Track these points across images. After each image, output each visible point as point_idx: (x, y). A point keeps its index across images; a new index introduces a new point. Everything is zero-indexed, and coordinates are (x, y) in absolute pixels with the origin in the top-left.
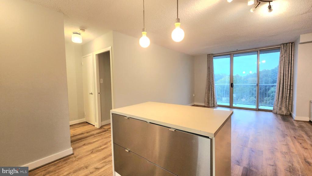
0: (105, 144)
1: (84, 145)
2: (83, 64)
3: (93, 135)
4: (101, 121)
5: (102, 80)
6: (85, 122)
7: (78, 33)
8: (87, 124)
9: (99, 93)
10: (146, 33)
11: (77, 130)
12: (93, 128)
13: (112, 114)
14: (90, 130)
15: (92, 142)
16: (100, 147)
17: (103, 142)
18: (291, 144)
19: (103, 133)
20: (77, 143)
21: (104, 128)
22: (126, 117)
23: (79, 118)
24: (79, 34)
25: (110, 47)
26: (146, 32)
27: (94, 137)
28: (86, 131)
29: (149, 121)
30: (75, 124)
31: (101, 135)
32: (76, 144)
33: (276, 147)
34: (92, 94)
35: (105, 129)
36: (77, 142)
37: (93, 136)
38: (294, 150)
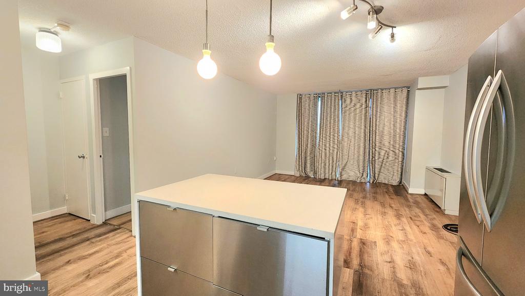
0: (117, 256)
1: (68, 262)
2: (61, 96)
3: (88, 240)
4: (105, 211)
5: (106, 129)
6: (67, 213)
7: (52, 30)
8: (72, 217)
9: (101, 156)
10: (210, 52)
11: (49, 233)
12: (86, 225)
13: (139, 201)
14: (79, 230)
15: (87, 255)
16: (106, 264)
17: (111, 252)
18: (408, 228)
19: (111, 234)
20: (50, 260)
21: (110, 224)
22: (169, 206)
23: (52, 206)
24: (55, 33)
25: (128, 68)
26: (210, 50)
27: (89, 244)
28: (71, 233)
29: (217, 215)
30: (42, 220)
31: (106, 238)
32: (49, 263)
33: (392, 235)
34: (84, 157)
35: (114, 226)
36: (50, 258)
37: (88, 242)
38: (411, 237)
